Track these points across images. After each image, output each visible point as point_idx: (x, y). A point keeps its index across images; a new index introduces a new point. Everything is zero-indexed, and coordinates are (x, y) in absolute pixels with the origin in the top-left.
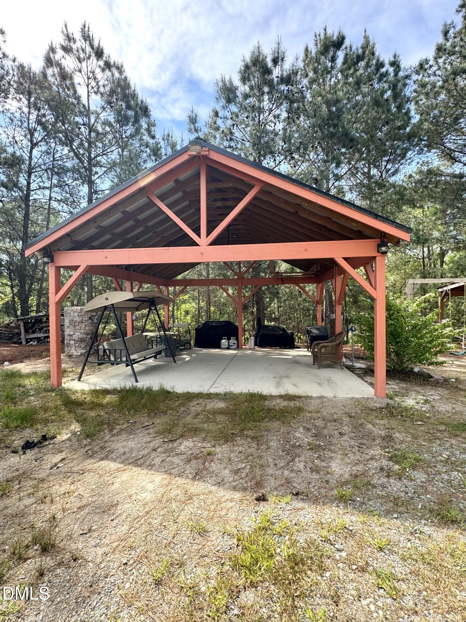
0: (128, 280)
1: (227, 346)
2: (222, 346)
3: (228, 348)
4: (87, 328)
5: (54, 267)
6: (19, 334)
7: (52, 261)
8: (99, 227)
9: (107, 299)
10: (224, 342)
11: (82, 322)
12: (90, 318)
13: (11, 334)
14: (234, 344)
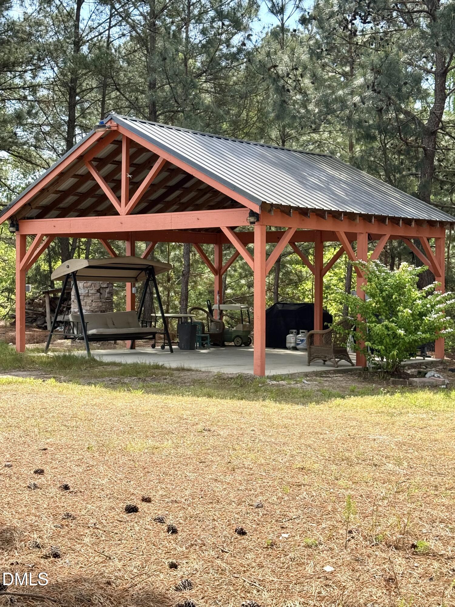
0: (128, 240)
1: (293, 345)
2: (288, 345)
3: (295, 349)
4: (94, 304)
5: (19, 236)
6: (44, 315)
7: (18, 230)
8: (57, 192)
9: (68, 267)
10: (291, 339)
11: (88, 296)
12: (98, 291)
13: (35, 314)
14: (302, 341)
